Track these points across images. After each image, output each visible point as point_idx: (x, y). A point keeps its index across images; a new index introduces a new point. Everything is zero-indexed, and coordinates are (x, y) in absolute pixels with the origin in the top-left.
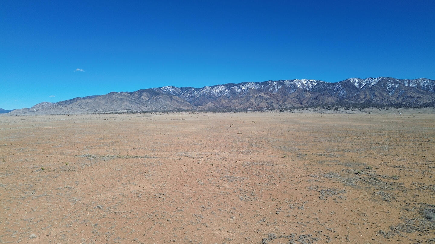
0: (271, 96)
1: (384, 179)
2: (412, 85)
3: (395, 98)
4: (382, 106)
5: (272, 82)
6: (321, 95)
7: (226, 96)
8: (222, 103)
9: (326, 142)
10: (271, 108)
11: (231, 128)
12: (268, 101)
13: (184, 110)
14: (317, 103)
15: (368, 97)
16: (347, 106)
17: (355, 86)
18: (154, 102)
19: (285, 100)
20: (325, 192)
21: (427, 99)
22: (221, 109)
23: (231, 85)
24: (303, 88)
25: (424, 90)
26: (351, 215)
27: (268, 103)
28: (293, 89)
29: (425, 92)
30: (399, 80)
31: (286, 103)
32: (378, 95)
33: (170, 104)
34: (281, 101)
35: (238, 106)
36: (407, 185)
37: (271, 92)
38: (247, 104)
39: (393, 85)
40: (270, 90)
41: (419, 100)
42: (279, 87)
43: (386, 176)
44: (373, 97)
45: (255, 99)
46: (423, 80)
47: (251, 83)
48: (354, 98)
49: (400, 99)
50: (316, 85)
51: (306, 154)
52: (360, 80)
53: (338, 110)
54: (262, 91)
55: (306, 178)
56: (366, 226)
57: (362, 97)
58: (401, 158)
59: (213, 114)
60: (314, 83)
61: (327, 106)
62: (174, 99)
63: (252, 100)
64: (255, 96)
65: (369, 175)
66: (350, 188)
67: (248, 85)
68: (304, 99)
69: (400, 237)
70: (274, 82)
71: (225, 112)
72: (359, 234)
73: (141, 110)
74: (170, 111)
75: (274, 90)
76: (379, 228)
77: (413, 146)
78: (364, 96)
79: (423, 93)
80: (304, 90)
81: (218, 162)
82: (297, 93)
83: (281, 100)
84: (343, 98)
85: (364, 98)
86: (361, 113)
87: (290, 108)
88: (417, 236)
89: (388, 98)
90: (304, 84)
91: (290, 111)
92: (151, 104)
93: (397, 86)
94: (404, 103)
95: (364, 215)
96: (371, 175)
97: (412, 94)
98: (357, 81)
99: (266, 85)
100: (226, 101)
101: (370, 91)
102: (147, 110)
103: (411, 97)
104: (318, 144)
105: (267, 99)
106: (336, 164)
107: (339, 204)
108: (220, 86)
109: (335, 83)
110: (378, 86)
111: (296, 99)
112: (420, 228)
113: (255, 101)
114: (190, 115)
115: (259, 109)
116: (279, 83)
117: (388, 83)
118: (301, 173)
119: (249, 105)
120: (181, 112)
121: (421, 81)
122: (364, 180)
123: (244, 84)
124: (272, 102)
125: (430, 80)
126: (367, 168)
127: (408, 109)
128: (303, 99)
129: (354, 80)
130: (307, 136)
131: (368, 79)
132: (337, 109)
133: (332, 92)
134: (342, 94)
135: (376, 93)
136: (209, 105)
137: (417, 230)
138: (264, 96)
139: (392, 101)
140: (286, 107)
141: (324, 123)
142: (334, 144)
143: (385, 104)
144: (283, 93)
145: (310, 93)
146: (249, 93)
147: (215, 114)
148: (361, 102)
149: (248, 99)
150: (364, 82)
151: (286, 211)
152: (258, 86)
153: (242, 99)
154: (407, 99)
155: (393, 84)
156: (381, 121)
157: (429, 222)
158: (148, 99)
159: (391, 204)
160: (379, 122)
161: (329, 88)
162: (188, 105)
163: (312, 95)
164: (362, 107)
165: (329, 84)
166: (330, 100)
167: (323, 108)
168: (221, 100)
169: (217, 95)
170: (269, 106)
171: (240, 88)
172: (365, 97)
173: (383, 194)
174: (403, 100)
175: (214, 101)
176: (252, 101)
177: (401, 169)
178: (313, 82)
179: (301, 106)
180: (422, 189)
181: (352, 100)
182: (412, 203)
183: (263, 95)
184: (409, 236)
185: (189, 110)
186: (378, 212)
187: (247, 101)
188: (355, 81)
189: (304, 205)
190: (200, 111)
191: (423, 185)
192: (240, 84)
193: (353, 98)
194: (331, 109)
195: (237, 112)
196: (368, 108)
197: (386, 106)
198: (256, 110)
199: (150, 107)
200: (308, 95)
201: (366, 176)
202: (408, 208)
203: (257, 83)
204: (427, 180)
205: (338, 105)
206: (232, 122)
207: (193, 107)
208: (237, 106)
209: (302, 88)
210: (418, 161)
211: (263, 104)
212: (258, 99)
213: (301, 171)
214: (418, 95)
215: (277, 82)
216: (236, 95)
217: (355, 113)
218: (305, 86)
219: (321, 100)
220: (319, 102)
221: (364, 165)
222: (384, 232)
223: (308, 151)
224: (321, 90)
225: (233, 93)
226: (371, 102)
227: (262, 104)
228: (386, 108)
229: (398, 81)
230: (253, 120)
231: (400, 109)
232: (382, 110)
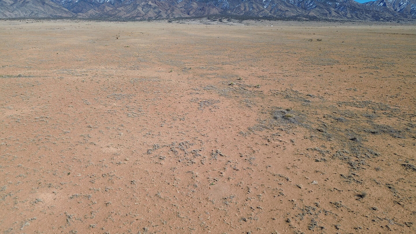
0: (159, 5)
1: (250, 88)
3: (269, 11)
4: (258, 19)
6: (206, 5)
7: (110, 2)
8: (106, 10)
10: (159, 18)
11: (117, 40)
12: (156, 10)
13: (61, 18)
14: (203, 14)
15: (248, 9)
16: (229, 18)
18: (21, 6)
19: (173, 10)
20: (203, 103)
21: (293, 12)
22: (105, 17)
25: (291, 4)
26: (221, 121)
29: (292, 6)
31: (174, 12)
32: (256, 7)
33: (43, 10)
34: (169, 11)
35: (124, 15)
36: (265, 92)
38: (134, 13)
41: (287, 13)
43: (252, 85)
44: (251, 9)
45: (142, 8)
49: (272, 12)
51: (190, 68)
53: (222, 22)
55: (189, 91)
56: (231, 129)
57: (242, 9)
58: (265, 69)
59: (97, 23)
61: (212, 18)
62: (47, 4)
63: (140, 9)
64: (142, 4)
65: (240, 85)
66: (224, 98)
68: (191, 10)
69: (254, 135)
71: (111, 21)
72: (225, 136)
73: (6, 16)
74: (44, 19)
76: (241, 129)
77: (276, 57)
78: (244, 8)
79: (290, 7)
81: (104, 79)
82: (185, 3)
83: (169, 9)
84: (226, 9)
85: (244, 10)
86: (241, 25)
87: (178, 19)
88: (266, 133)
89: (263, 10)
91: (177, 21)
92: (17, 9)
94: (275, 16)
95: (231, 120)
96: (241, 85)
97: (281, 7)
100: (111, 9)
101: (249, 3)
102: (14, 17)
103: (281, 10)
105: (155, 8)
106: (214, 76)
107: (214, 112)
111: (183, 9)
112: (269, 127)
113: (142, 10)
114: (69, 24)
115: (147, 18)
118: (185, 87)
119: (137, 14)
120: (57, 20)
122: (235, 90)
124: (161, 12)
126: (239, 79)
127: (278, 21)
128: (190, 9)
130: (192, 49)
132: (221, 21)
133: (216, 3)
134: (225, 5)
135: (254, 6)
136: (91, 12)
137: (266, 128)
138: (151, 4)
139: (266, 14)
140: (174, 18)
141: (208, 35)
142: (215, 57)
143: (261, 16)
144: (171, 2)
145: (196, 3)
147: (99, 23)
148: (242, 14)
149: (135, 6)
151: (169, 123)
153: (129, 7)
154: (278, 12)
156: (256, 33)
157: (275, 121)
158: (13, 2)
159: (252, 109)
160: (254, 34)
162: (66, 11)
163: (198, 5)
164: (242, 19)
166: (214, 11)
167: (208, 19)
168: (104, 7)
170: (157, 16)
173: (247, 101)
174: (275, 13)
175: (96, 8)
176: (139, 9)
177: (263, 79)
179: (189, 16)
180: (276, 95)
181: (234, 12)
182: (267, 107)
184: (261, 134)
185: (67, 18)
186: (241, 117)
187: (135, 9)
189: (185, 116)
190: (80, 19)
191: (277, 92)
193: (235, 10)
194: (215, 20)
195: (124, 21)
196: (247, 20)
197: (261, 18)
198: (144, 20)
199: (16, 12)
200: (195, 5)
201: (237, 87)
202: (263, 111)
204: (280, 87)
205: (222, 16)
206: (119, 33)
207: (72, 14)
210: (277, 71)
211: (151, 14)
212: (145, 7)
213: (185, 85)
214: (286, 8)
217: (236, 24)
219: (206, 11)
220: (205, 13)
221: (237, 76)
222: (244, 132)
223: (192, 65)
226: (250, 14)
227: (150, 13)
228: (261, 20)
230: (141, 32)
231: (272, 22)
232: (257, 22)
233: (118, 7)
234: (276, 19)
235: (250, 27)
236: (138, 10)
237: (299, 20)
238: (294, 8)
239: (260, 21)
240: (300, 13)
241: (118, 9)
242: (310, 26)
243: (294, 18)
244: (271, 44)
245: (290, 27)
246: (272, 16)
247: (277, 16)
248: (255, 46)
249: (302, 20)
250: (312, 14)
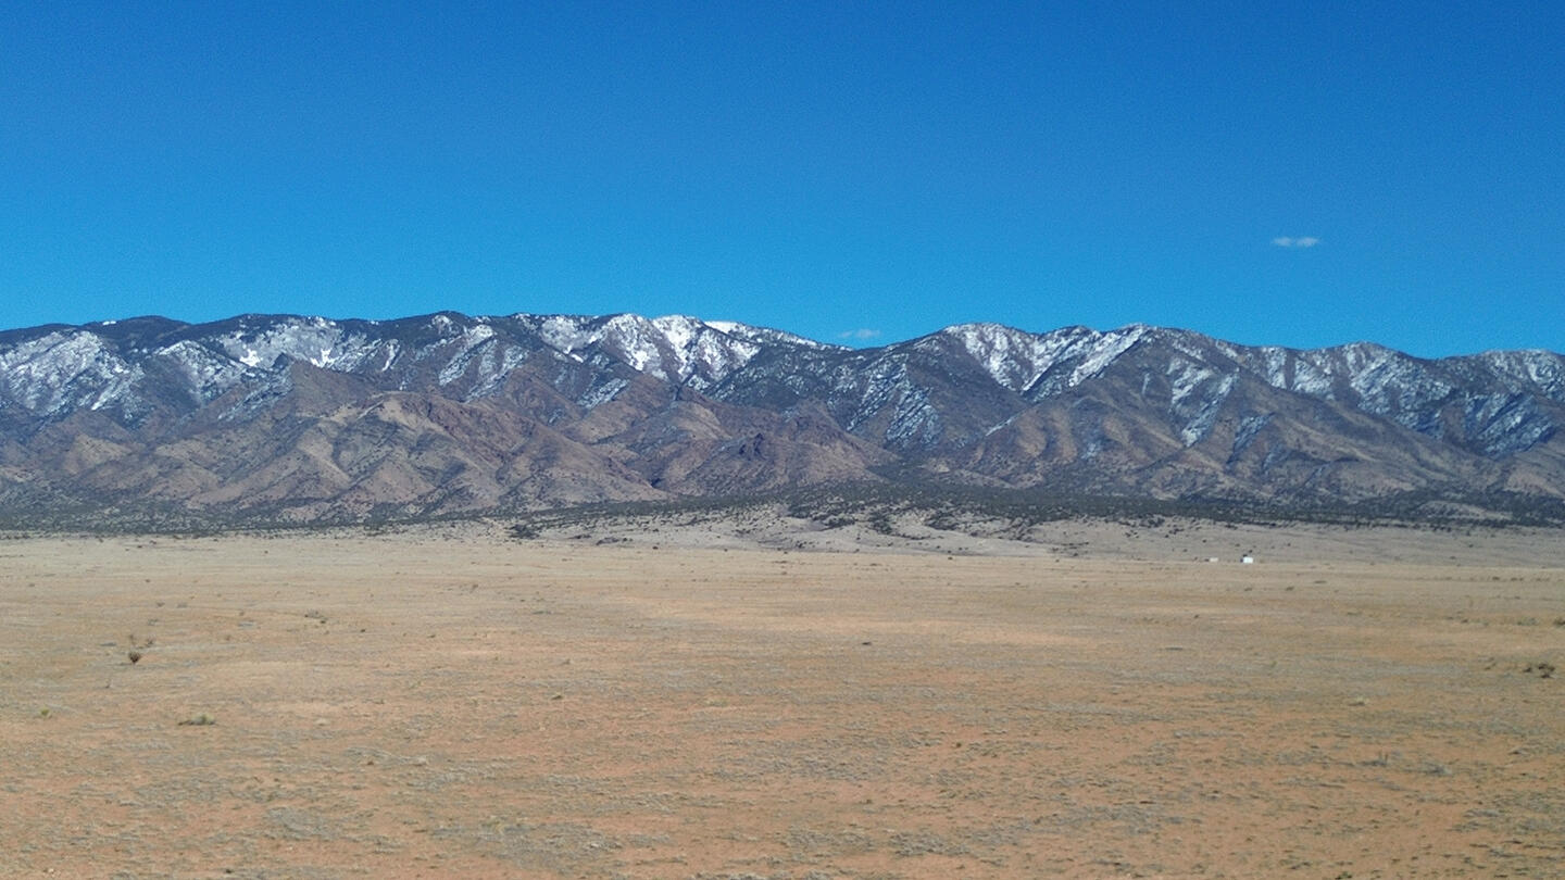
0: (452, 423)
2: (1307, 382)
3: (1218, 460)
4: (1142, 510)
5: (462, 321)
6: (782, 426)
7: (115, 410)
8: (80, 461)
9: (797, 780)
10: (449, 506)
11: (135, 675)
12: (432, 459)
14: (758, 482)
15: (1068, 450)
16: (943, 506)
17: (986, 376)
19: (549, 456)
21: (1390, 467)
22: (67, 511)
23: (161, 330)
24: (673, 375)
27: (434, 472)
28: (603, 379)
29: (1380, 428)
30: (1239, 349)
31: (555, 472)
32: (1124, 437)
34: (522, 465)
35: (204, 489)
37: (457, 391)
38: (276, 478)
39: (1203, 381)
40: (448, 376)
41: (1347, 475)
42: (509, 364)
44: (1092, 450)
45: (337, 444)
46: (1368, 357)
47: (310, 322)
48: (986, 450)
49: (1246, 467)
50: (753, 362)
52: (1016, 339)
53: (888, 531)
54: (387, 383)
57: (1032, 447)
60: (738, 348)
61: (818, 504)
63: (317, 450)
64: (338, 418)
67: (284, 340)
68: (678, 454)
70: (472, 324)
71: (100, 531)
75: (471, 378)
78: (1041, 438)
79: (1365, 434)
80: (677, 389)
82: (633, 411)
83: (522, 450)
84: (917, 449)
85: (1044, 455)
86: (1024, 552)
87: (588, 512)
89: (1177, 457)
90: (678, 349)
91: (575, 529)
93: (1224, 388)
94: (1266, 493)
97: (1306, 435)
98: (1001, 342)
99: (420, 345)
100: (115, 451)
101: (1079, 409)
103: (1304, 457)
104: (740, 796)
105: (423, 444)
108: (68, 331)
109: (873, 354)
110: (1118, 383)
111: (619, 451)
113: (335, 456)
115: (363, 512)
116: (510, 330)
117: (1174, 365)
119: (292, 482)
121: (1358, 359)
123: (257, 326)
124: (461, 468)
125: (1402, 355)
127: (1291, 530)
128: (670, 449)
129: (981, 338)
130: (676, 731)
131: (1067, 335)
132: (881, 524)
133: (851, 409)
134: (913, 423)
135: (1113, 427)
138: (401, 419)
139: (1201, 480)
140: (558, 506)
142: (843, 791)
143: (1162, 496)
144: (536, 403)
145: (712, 409)
146: (293, 399)
148: (1028, 481)
149: (287, 434)
150: (1041, 355)
152: (358, 351)
153: (242, 442)
154: (1283, 471)
155: (1203, 374)
156: (1137, 612)
160: (1123, 620)
161: (835, 382)
163: (724, 424)
164: (1033, 512)
165: (835, 357)
166: (836, 460)
167: (796, 512)
168: (68, 441)
169: (42, 402)
170: (436, 496)
171: (226, 357)
172: (1050, 450)
174: (1260, 476)
176: (311, 451)
178: (733, 336)
179: (658, 495)
181: (974, 469)
183: (392, 411)
187: (283, 450)
188: (991, 345)
192: (228, 326)
193: (979, 454)
194: (842, 523)
195: (199, 532)
196: (1066, 517)
197: (1168, 509)
198: (344, 524)
200: (702, 424)
203: (350, 327)
205: (889, 497)
206: (151, 622)
208: (196, 486)
209: (661, 374)
211: (397, 482)
212: (357, 438)
214: (1343, 445)
215: (493, 323)
216: (191, 404)
217: (992, 548)
218: (679, 363)
219: (781, 463)
220: (773, 474)
223: (670, 854)
224: (782, 397)
225: (169, 389)
226: (1084, 481)
227: (386, 475)
228: (1168, 520)
229: (1231, 353)
230: (313, 606)
231: (1244, 531)
232: (1143, 534)
233: (162, 441)
234: (1272, 515)
235: (1095, 570)
236: (306, 458)
237: (1441, 522)
238: (1399, 439)
239: (1164, 529)
240: (1443, 477)
241: (162, 450)
242: (1525, 562)
243: (1407, 510)
244: (1247, 697)
245: (1384, 569)
246: (1244, 494)
247: (1277, 494)
248: (1138, 709)
249: (1461, 522)
250: (1526, 479)
